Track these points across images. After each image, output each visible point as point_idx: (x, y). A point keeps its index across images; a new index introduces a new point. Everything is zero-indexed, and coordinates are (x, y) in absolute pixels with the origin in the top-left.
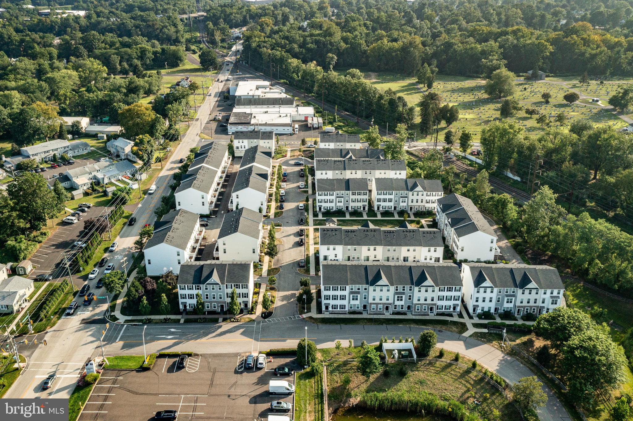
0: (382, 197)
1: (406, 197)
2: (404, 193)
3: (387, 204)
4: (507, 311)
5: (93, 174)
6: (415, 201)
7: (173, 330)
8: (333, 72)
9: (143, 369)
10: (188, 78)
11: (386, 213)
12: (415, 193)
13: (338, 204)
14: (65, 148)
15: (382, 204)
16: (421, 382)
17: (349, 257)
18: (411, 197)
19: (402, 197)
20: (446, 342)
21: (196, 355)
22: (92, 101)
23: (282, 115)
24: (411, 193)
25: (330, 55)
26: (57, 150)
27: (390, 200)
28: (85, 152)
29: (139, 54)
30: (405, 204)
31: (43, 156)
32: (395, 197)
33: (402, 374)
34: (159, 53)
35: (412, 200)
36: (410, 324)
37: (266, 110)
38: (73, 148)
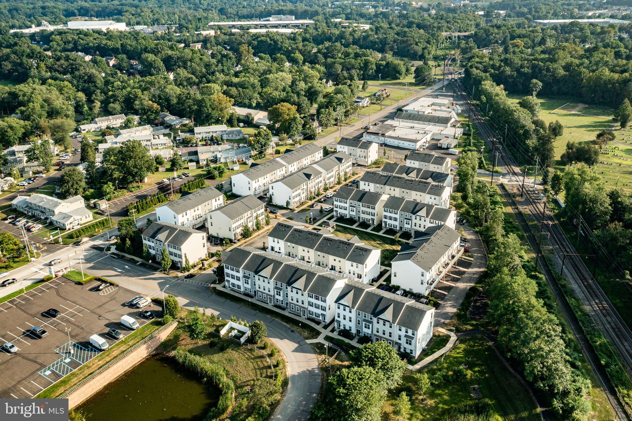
0: (388, 214)
1: (410, 220)
2: (409, 215)
3: (392, 222)
4: (367, 337)
5: (215, 153)
6: (418, 225)
7: (127, 267)
8: (535, 98)
9: (80, 283)
10: (385, 90)
11: (391, 231)
12: (418, 218)
13: (351, 213)
14: (222, 131)
15: (389, 221)
16: (230, 360)
17: (289, 253)
18: (414, 221)
19: (406, 219)
20: (286, 340)
21: (117, 286)
22: (275, 99)
23: (421, 132)
24: (414, 217)
25: (534, 81)
26: (216, 132)
27: (395, 220)
28: (238, 138)
29: (362, 65)
30: (409, 226)
31: (204, 135)
32: (400, 217)
33: (222, 349)
34: (382, 66)
35: (415, 223)
36: (276, 317)
37: (412, 125)
38: (229, 133)
